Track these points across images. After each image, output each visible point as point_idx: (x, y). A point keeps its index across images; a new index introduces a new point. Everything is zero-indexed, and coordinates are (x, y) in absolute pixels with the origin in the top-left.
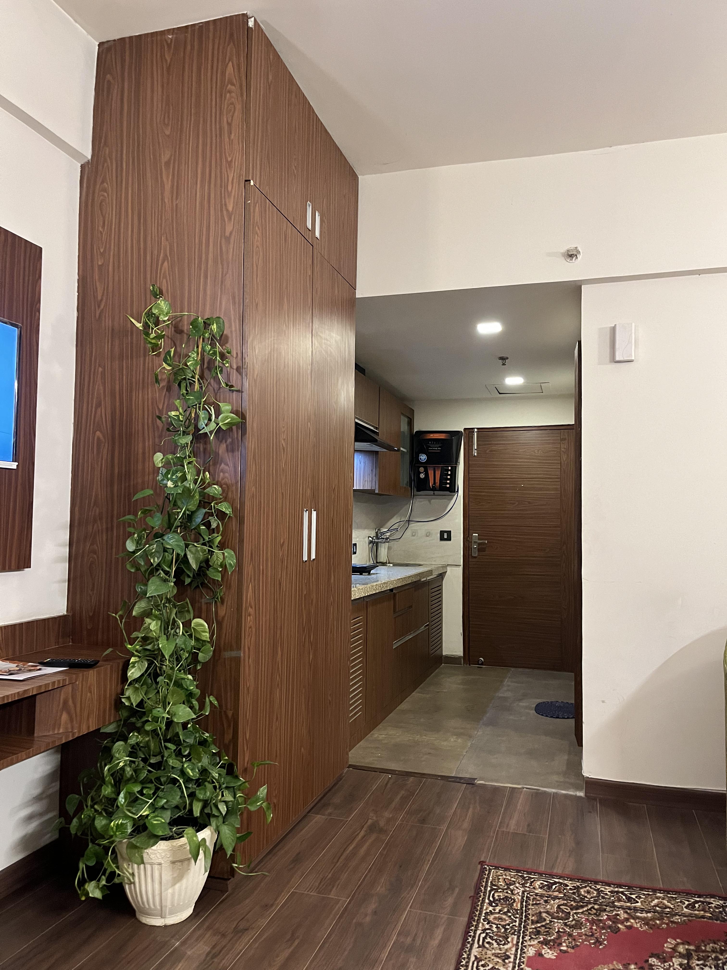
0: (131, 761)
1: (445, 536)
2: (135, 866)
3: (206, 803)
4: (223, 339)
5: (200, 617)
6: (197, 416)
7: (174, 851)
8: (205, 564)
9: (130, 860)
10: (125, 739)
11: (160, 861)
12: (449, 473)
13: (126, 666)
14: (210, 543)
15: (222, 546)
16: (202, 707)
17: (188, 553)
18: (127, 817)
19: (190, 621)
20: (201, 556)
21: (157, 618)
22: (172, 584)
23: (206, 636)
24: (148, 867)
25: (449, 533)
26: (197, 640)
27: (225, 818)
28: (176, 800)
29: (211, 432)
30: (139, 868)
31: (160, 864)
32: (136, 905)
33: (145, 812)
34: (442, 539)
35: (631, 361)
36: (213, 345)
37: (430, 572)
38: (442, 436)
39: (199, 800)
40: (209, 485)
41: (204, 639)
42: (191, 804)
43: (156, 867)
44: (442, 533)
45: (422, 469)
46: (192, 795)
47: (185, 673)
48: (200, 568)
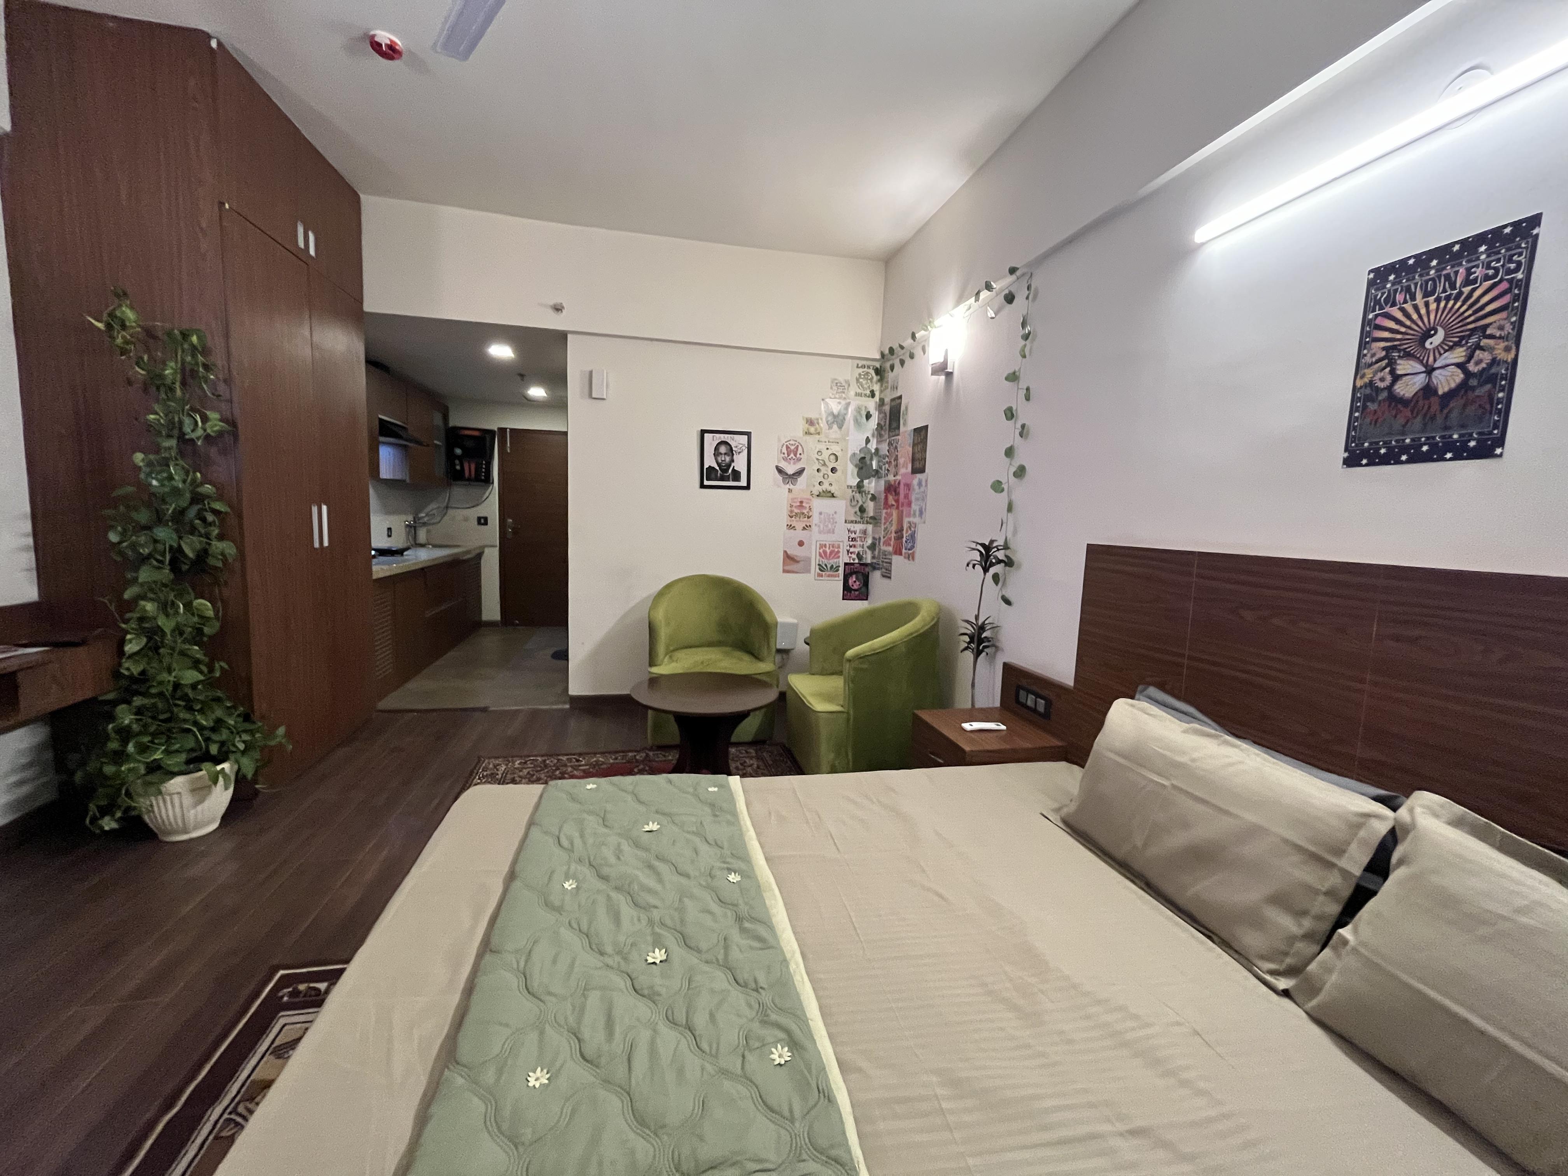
0: (137, 720)
1: (483, 521)
2: (153, 799)
3: (222, 744)
4: (206, 351)
5: (202, 598)
6: (181, 423)
7: (192, 782)
8: (203, 554)
9: (146, 795)
10: (129, 703)
11: (180, 790)
12: (484, 466)
13: (122, 642)
14: (207, 536)
15: (221, 537)
16: (211, 670)
17: (182, 543)
18: (139, 761)
19: (191, 603)
20: (198, 546)
21: (152, 600)
22: (167, 571)
23: (210, 613)
24: (168, 798)
25: (486, 519)
26: (201, 617)
27: (243, 753)
28: (191, 744)
29: (198, 438)
30: (156, 800)
31: (179, 793)
32: (157, 828)
33: (158, 756)
34: (479, 523)
35: (604, 399)
36: (194, 356)
37: (468, 552)
38: (476, 433)
39: (215, 742)
40: (202, 484)
41: (208, 615)
42: (207, 747)
43: (176, 798)
44: (479, 519)
45: (457, 462)
46: (207, 740)
47: (190, 644)
48: (198, 556)
